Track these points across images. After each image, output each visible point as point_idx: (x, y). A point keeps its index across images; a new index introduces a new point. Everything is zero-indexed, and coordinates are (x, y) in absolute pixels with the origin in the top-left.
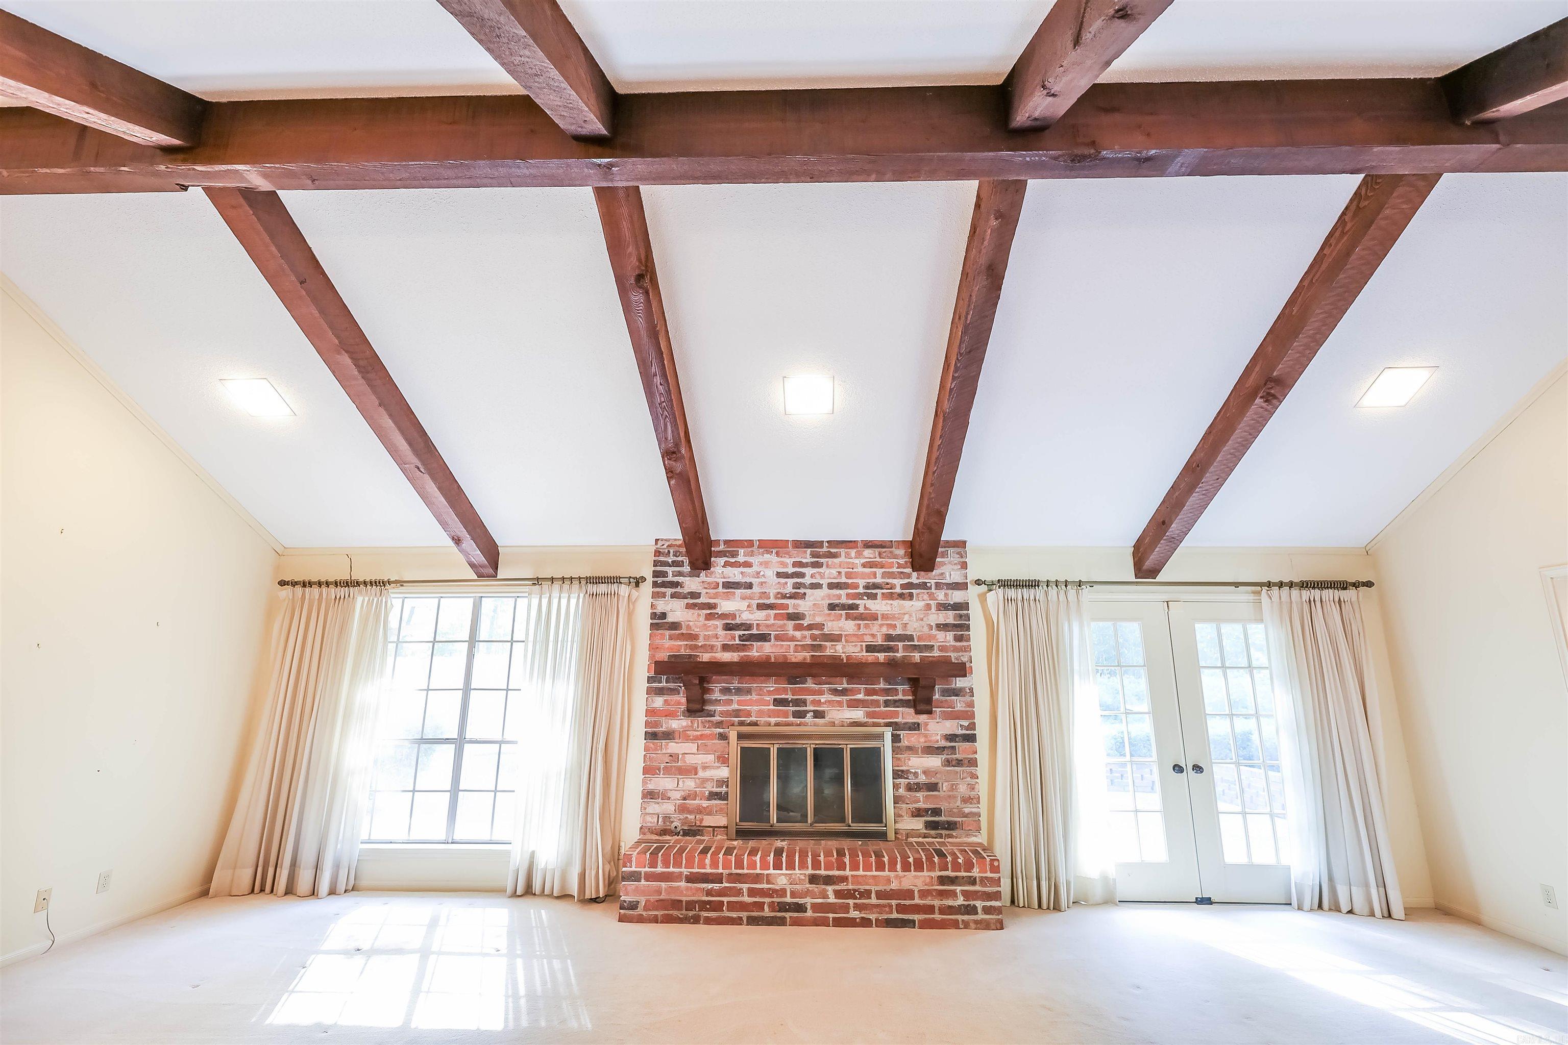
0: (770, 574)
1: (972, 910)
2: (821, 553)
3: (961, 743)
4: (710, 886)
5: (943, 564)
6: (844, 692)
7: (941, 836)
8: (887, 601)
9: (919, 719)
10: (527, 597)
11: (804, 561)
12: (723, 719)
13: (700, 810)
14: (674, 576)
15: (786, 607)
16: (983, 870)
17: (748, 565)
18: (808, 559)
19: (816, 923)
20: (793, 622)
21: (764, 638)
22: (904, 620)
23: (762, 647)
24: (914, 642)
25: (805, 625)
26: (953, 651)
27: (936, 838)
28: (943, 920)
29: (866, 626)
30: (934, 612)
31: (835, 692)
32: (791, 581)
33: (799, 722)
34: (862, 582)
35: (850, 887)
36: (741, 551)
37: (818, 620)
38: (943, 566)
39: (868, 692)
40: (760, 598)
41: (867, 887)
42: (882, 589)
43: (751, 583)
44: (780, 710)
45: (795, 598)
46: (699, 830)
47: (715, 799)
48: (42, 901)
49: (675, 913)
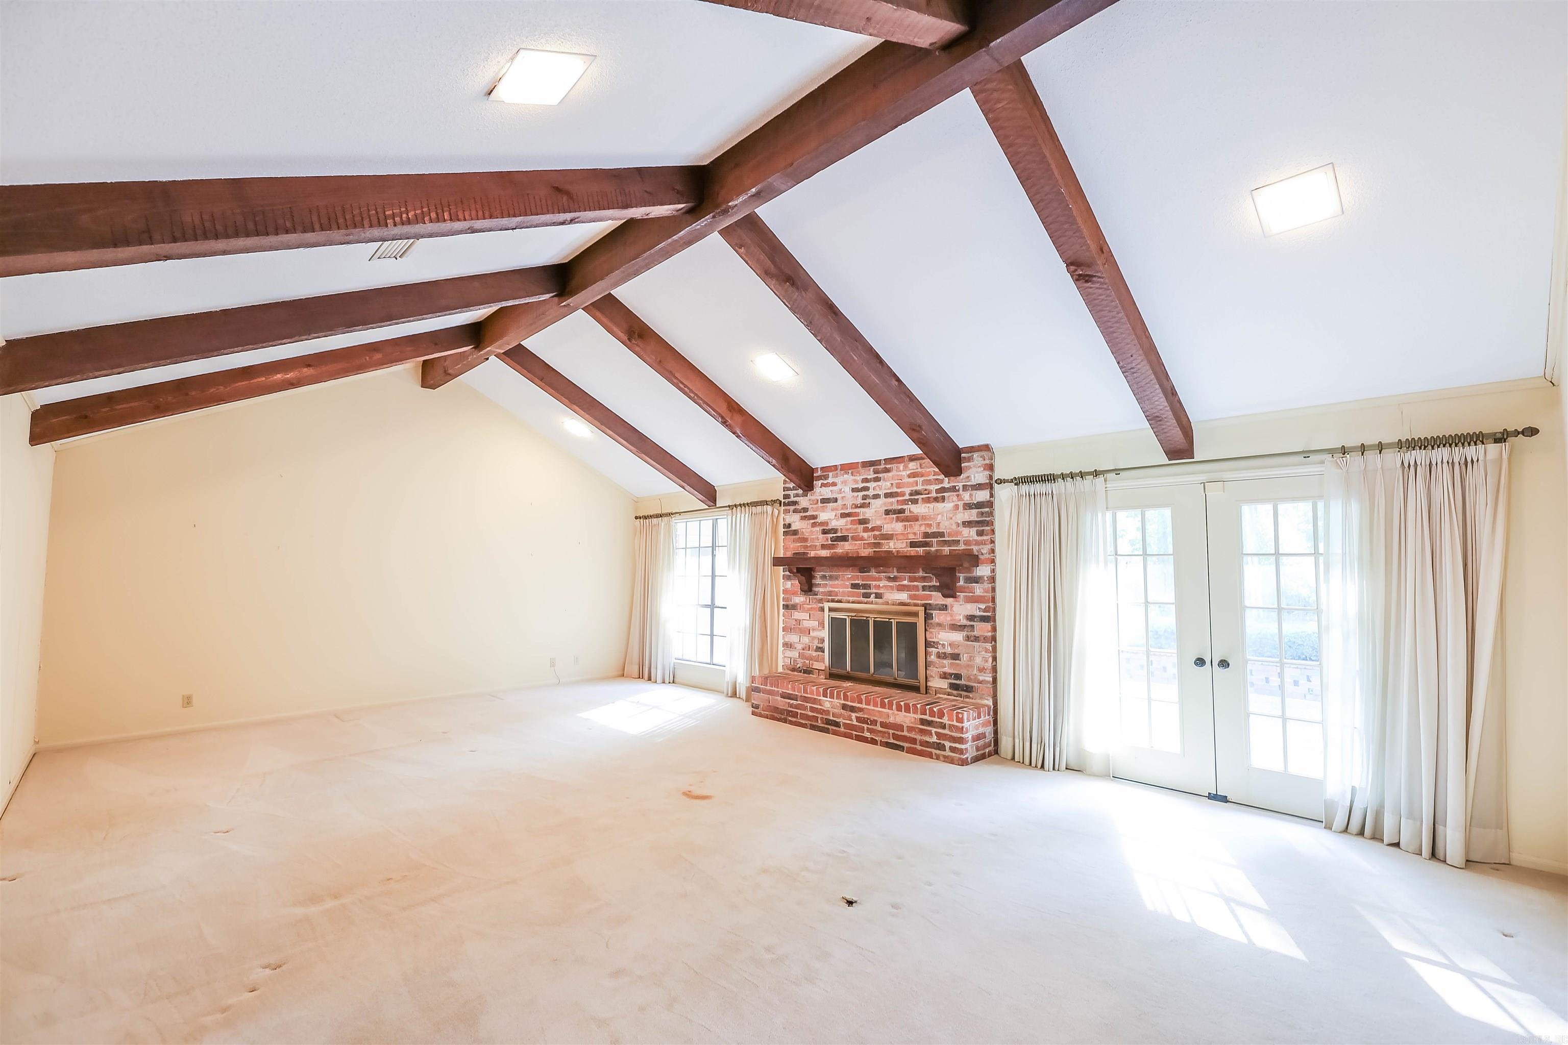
0: (847, 489)
1: (941, 747)
2: (880, 470)
3: (979, 623)
4: (792, 702)
5: (969, 468)
6: (894, 579)
7: (961, 696)
8: (926, 504)
9: (946, 601)
10: (725, 518)
11: (869, 477)
12: (823, 597)
13: (811, 658)
14: (794, 497)
15: (857, 514)
16: (951, 719)
17: (834, 484)
18: (871, 476)
19: (846, 735)
20: (862, 526)
21: (844, 539)
22: (938, 519)
23: (843, 545)
24: (944, 537)
25: (870, 528)
26: (975, 545)
27: (957, 697)
28: (922, 750)
29: (911, 526)
30: (962, 511)
31: (889, 579)
32: (861, 494)
33: (866, 601)
34: (907, 491)
35: (866, 716)
36: (831, 474)
37: (878, 523)
38: (969, 470)
39: (912, 579)
40: (842, 509)
41: (875, 718)
42: (922, 494)
43: (836, 498)
44: (854, 591)
45: (863, 507)
46: (811, 671)
47: (819, 651)
48: (553, 664)
49: (776, 715)
